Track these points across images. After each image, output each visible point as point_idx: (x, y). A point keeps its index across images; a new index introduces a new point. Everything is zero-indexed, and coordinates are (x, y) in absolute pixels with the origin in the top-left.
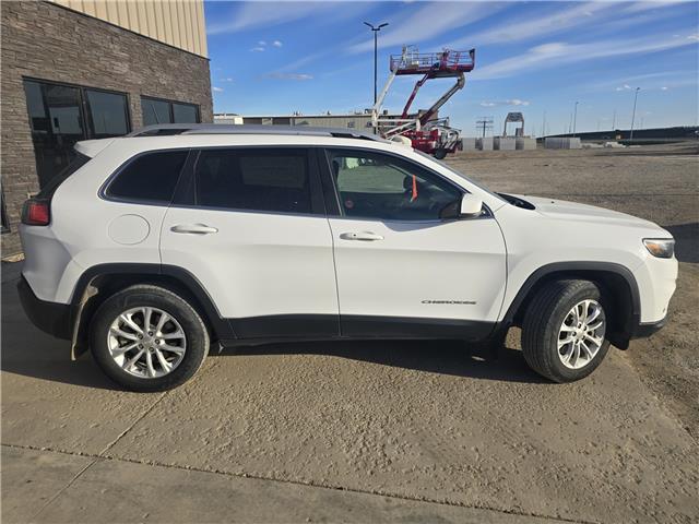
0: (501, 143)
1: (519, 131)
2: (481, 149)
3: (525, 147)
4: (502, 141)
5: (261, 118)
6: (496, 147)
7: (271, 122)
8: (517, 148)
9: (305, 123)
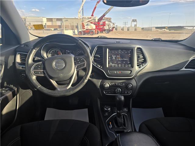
0: (130, 29)
1: (135, 25)
2: (123, 30)
3: (138, 30)
4: (130, 28)
5: (52, 19)
6: (128, 30)
7: (56, 20)
8: (135, 30)
9: (67, 21)
